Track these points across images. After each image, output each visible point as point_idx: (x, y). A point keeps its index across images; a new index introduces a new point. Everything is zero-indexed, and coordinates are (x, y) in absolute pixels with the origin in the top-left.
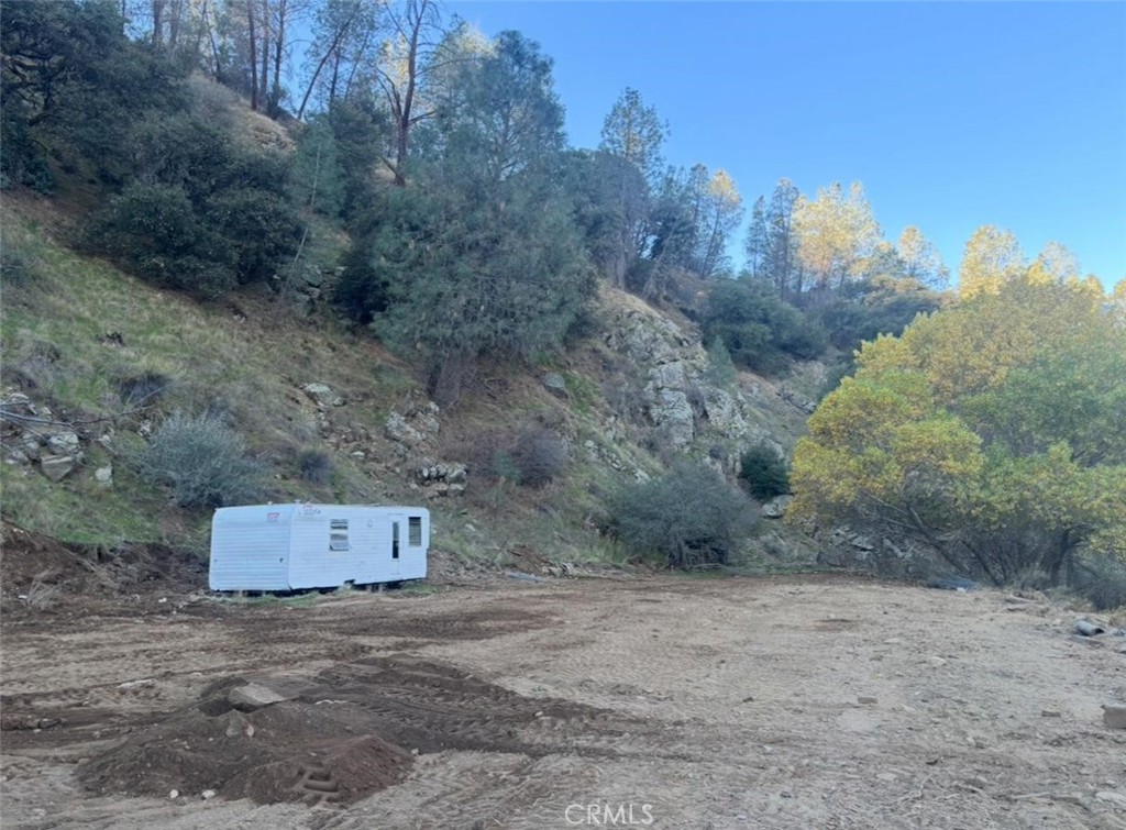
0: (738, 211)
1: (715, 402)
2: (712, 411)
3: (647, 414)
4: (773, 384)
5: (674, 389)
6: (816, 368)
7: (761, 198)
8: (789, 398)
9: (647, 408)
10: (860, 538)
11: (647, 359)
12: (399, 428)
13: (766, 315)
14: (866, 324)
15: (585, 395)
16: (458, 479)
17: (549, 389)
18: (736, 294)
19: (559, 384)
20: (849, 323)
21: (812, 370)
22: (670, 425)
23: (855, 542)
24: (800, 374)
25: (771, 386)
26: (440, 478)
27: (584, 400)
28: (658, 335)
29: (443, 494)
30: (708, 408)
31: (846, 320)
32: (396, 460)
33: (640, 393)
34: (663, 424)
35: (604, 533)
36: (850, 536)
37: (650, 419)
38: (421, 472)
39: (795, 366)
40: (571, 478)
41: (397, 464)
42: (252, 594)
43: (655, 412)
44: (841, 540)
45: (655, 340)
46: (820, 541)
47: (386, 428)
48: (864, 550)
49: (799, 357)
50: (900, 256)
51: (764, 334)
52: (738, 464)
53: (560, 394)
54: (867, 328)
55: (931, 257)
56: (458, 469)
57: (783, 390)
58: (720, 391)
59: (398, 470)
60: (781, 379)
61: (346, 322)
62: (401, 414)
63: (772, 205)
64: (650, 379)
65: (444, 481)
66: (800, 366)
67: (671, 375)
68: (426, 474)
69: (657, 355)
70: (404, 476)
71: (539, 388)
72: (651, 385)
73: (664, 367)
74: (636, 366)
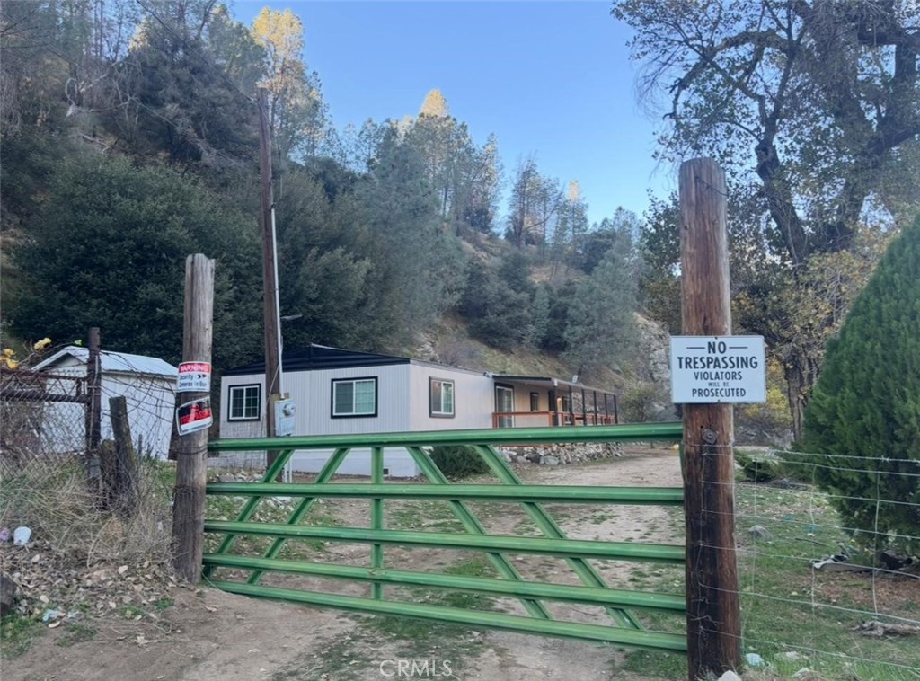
3: (652, 376)
5: (662, 363)
9: (651, 374)
10: (751, 430)
11: (648, 349)
15: (627, 372)
17: (614, 371)
19: (618, 368)
22: (663, 381)
23: (749, 432)
27: (627, 374)
28: (652, 336)
33: (647, 367)
36: (747, 429)
37: (653, 379)
43: (655, 375)
44: (742, 431)
45: (651, 339)
53: (618, 372)
64: (652, 359)
67: (660, 356)
69: (653, 347)
71: (611, 371)
72: (652, 362)
73: (656, 353)
74: (644, 353)
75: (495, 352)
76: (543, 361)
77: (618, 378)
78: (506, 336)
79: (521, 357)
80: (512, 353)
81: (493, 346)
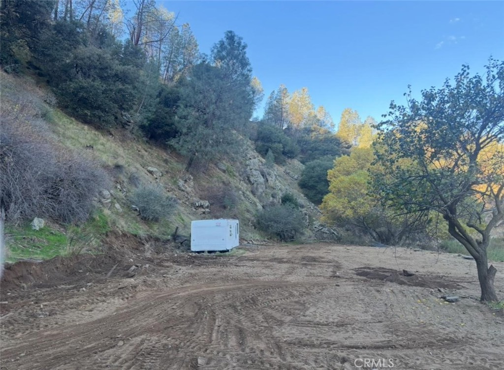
0: (261, 95)
1: (269, 175)
2: (269, 179)
4: (281, 167)
5: (256, 170)
6: (295, 162)
7: (274, 92)
8: (288, 174)
9: (249, 177)
10: (324, 229)
11: (245, 157)
12: (183, 186)
13: (280, 140)
14: (312, 145)
15: (231, 172)
16: (207, 207)
17: (220, 169)
18: (270, 131)
19: (223, 168)
20: (305, 144)
21: (294, 163)
22: (258, 184)
23: (322, 230)
24: (290, 164)
25: (281, 169)
26: (201, 206)
27: (231, 174)
28: (248, 147)
29: (204, 213)
30: (268, 178)
31: (304, 143)
32: (186, 199)
33: (245, 172)
34: (255, 184)
35: (255, 228)
36: (320, 228)
37: (250, 181)
38: (196, 204)
39: (287, 161)
40: (239, 206)
41: (186, 201)
42: (210, 252)
43: (252, 179)
44: (318, 229)
45: (247, 149)
46: (310, 229)
47: (179, 186)
48: (326, 233)
49: (289, 157)
50: (318, 117)
51: (280, 148)
52: (280, 200)
53: (224, 171)
54: (313, 147)
55: (328, 119)
56: (206, 203)
57: (286, 170)
58: (270, 171)
59: (187, 203)
60: (284, 166)
61: (145, 139)
62: (182, 180)
63: (277, 94)
64: (248, 165)
65: (203, 208)
66: (289, 161)
67: (254, 164)
68: (197, 205)
69: (249, 156)
70: (190, 205)
71: (217, 169)
72: (249, 168)
73: (252, 161)
74: (242, 160)
75: (86, 127)
76: (149, 150)
77: (225, 177)
78: (104, 111)
79: (123, 141)
80: (111, 134)
81: (85, 121)
